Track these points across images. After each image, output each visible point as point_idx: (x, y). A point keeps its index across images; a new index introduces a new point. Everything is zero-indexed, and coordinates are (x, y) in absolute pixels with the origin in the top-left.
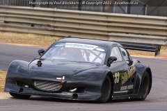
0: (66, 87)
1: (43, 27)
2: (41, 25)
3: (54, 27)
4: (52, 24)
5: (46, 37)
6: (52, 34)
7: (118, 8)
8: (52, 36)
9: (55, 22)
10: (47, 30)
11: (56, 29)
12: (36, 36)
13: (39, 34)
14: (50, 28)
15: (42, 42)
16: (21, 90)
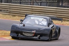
0: (36, 35)
1: (5, 11)
2: (4, 10)
3: (10, 11)
4: (9, 10)
5: (6, 15)
6: (9, 14)
7: (36, 3)
8: (9, 15)
9: (10, 9)
10: (7, 12)
11: (10, 12)
12: (2, 15)
13: (3, 14)
14: (8, 12)
15: (5, 17)
16: (18, 36)
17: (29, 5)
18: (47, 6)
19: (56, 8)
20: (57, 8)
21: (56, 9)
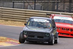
18: (41, 10)
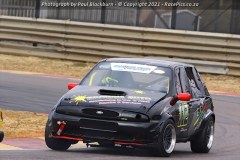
17: (132, 25)
19: (226, 35)
20: (230, 36)
21: (227, 39)
